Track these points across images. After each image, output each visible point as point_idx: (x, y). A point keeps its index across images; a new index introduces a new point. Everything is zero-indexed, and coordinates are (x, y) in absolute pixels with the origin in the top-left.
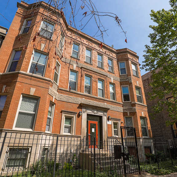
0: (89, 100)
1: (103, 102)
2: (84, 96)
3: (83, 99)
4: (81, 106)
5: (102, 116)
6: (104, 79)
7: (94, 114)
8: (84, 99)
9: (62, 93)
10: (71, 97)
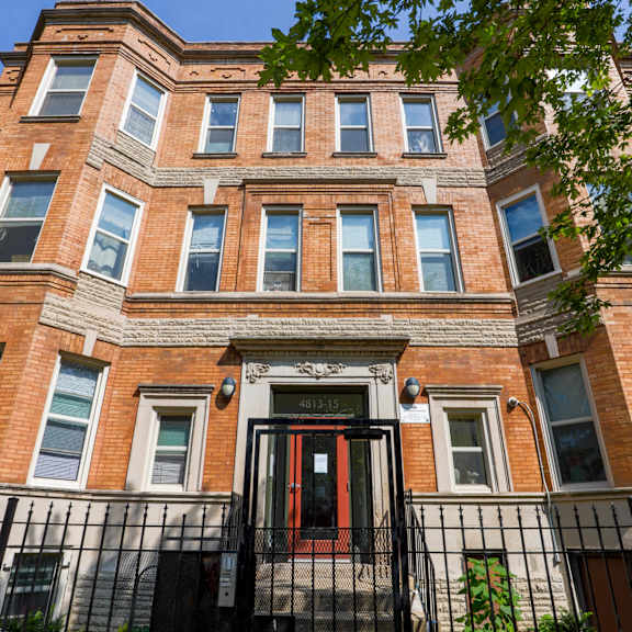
0: (278, 319)
1: (372, 312)
2: (252, 306)
3: (251, 317)
4: (237, 352)
5: (367, 386)
6: (372, 200)
7: (313, 381)
8: (255, 317)
9: (142, 312)
10: (184, 320)
